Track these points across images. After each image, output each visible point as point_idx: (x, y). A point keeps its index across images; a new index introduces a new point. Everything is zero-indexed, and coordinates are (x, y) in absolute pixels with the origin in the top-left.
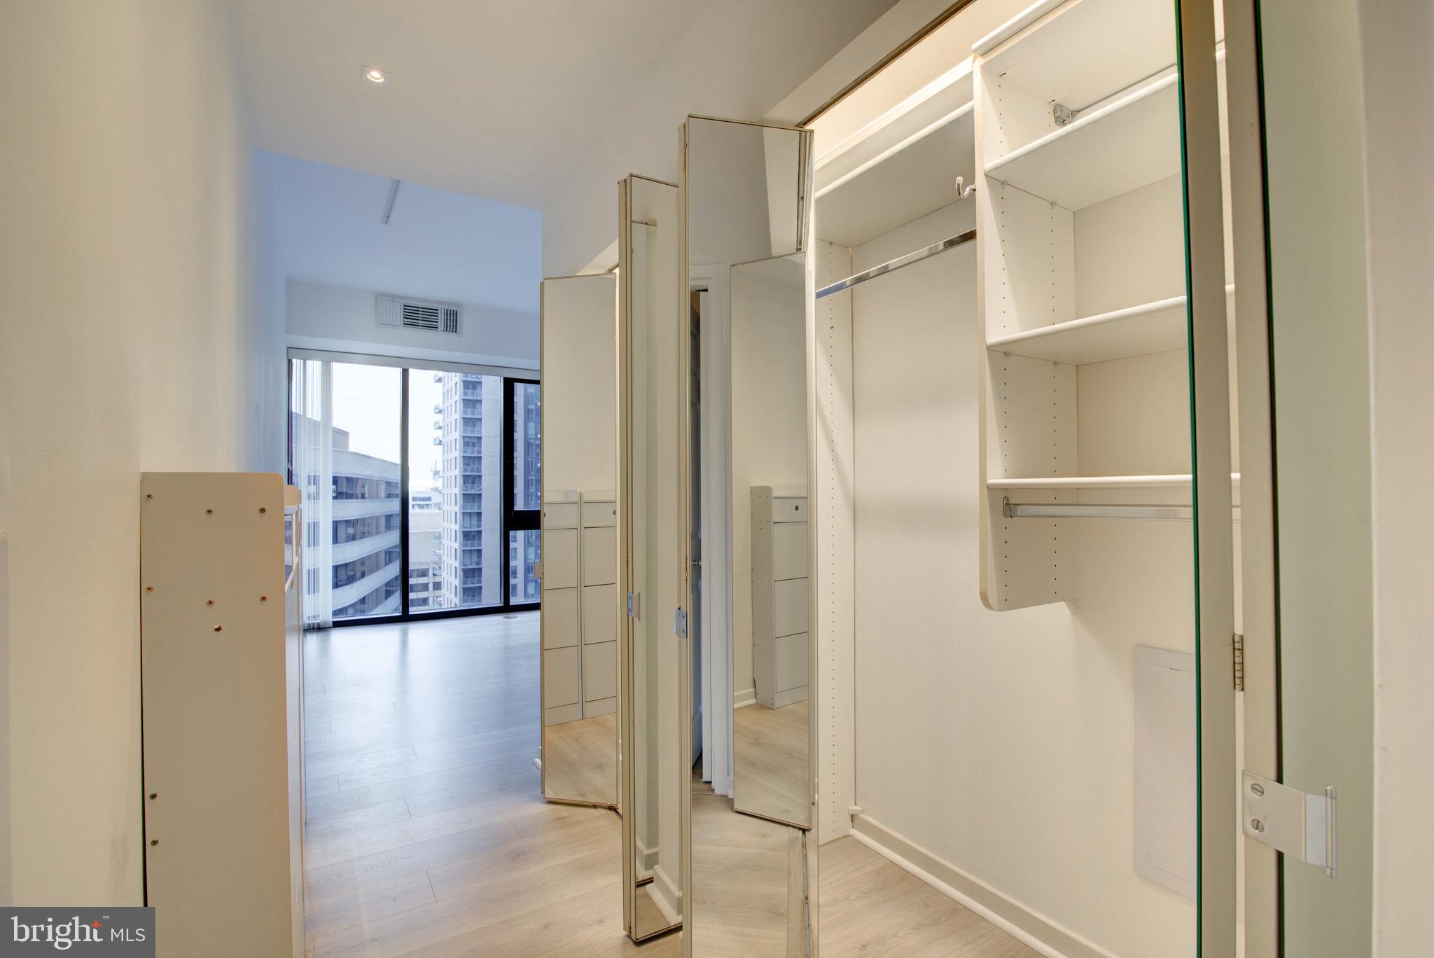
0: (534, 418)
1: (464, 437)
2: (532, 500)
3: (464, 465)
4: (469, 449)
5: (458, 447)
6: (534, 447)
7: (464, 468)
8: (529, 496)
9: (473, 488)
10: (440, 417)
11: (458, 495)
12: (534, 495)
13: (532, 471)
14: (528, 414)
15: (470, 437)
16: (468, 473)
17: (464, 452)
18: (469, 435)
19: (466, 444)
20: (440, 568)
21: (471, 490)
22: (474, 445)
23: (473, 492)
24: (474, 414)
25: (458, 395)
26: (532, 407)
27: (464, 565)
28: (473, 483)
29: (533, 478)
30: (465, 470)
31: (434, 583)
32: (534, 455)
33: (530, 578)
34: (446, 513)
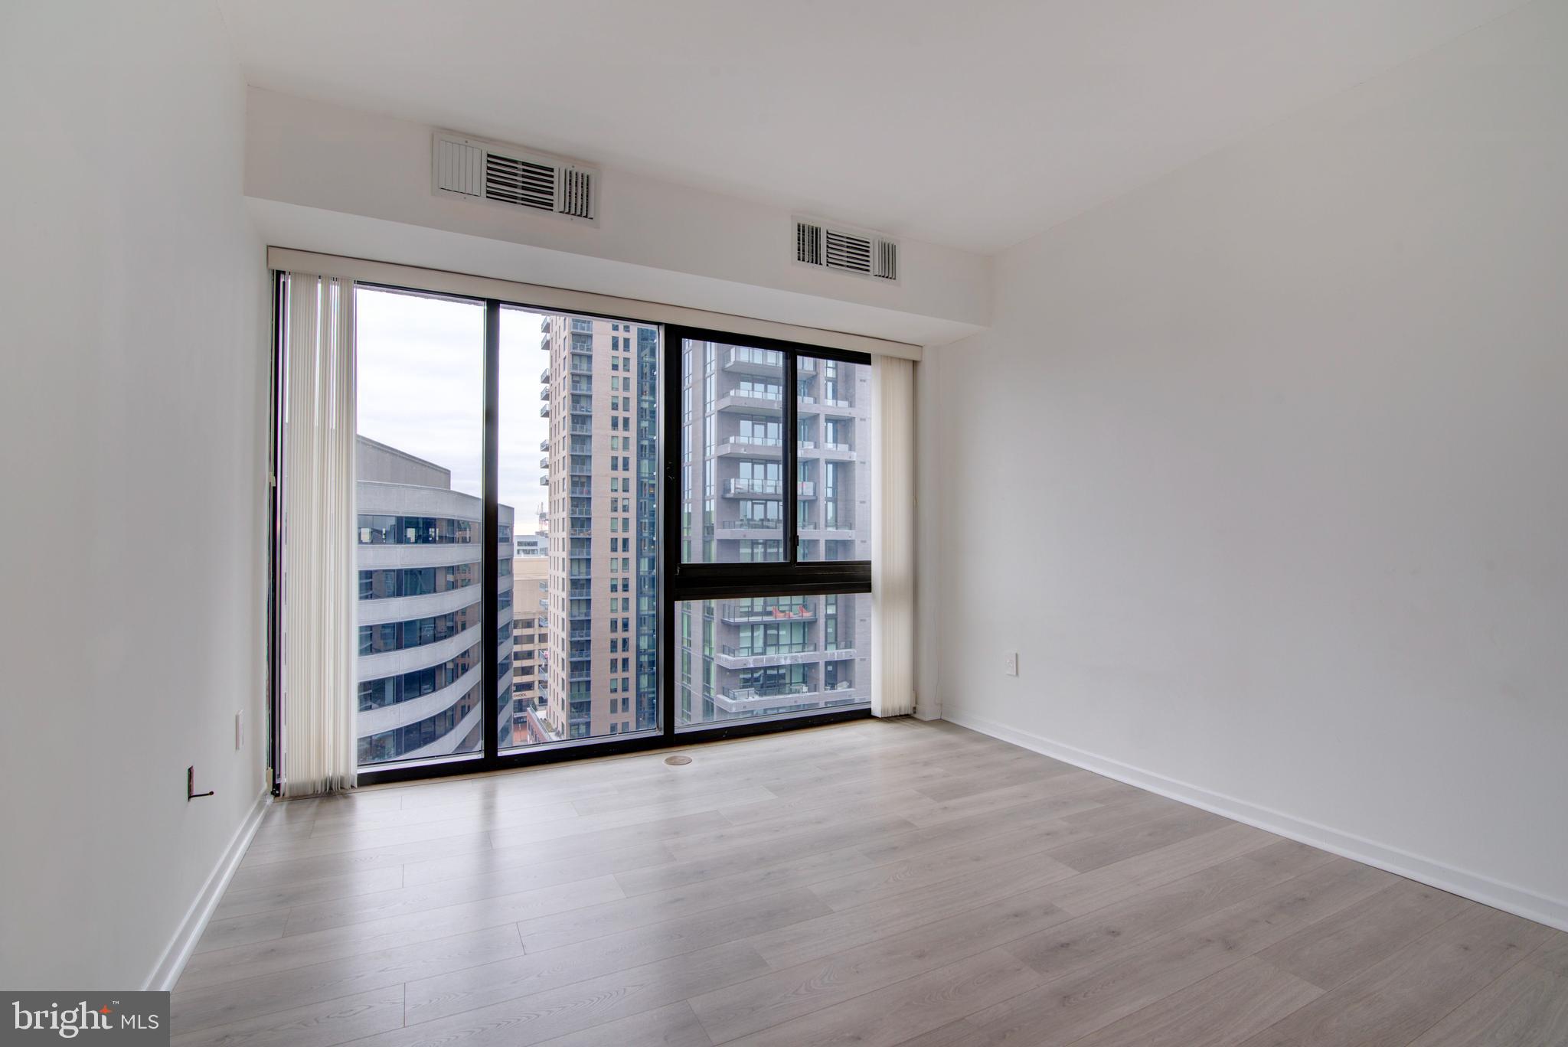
0: (647, 455)
1: (572, 476)
2: (645, 546)
3: (572, 506)
4: (578, 489)
5: (565, 487)
6: (647, 487)
7: (572, 510)
8: (641, 540)
9: (581, 531)
10: (546, 454)
11: (566, 540)
12: (647, 540)
13: (645, 514)
14: (642, 451)
15: (579, 476)
16: (576, 516)
17: (573, 492)
18: (577, 474)
19: (574, 484)
20: (546, 619)
21: (579, 534)
22: (583, 484)
23: (582, 536)
24: (583, 451)
25: (566, 431)
26: (646, 443)
27: (572, 616)
28: (582, 526)
29: (647, 521)
30: (573, 512)
31: (539, 635)
32: (647, 496)
33: (643, 632)
34: (553, 559)
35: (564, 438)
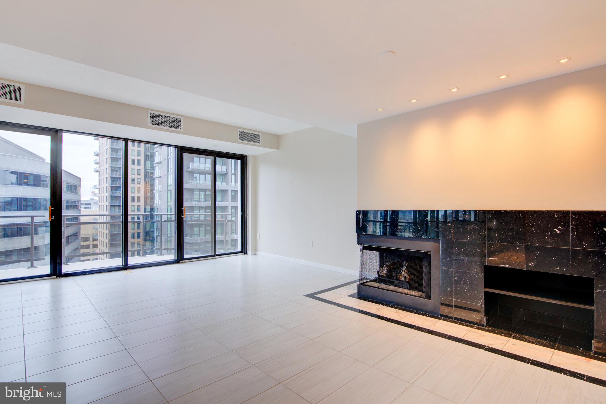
0: (149, 159)
1: (111, 167)
2: (148, 200)
3: (111, 181)
4: (114, 173)
5: (108, 172)
6: (149, 174)
7: (111, 183)
8: (147, 197)
9: (117, 193)
10: (97, 158)
11: (108, 197)
12: (149, 198)
13: (148, 186)
14: (147, 157)
15: (115, 167)
16: (114, 185)
17: (111, 175)
18: (114, 166)
19: (112, 171)
20: (97, 234)
21: (115, 194)
22: (117, 171)
23: (116, 195)
24: (117, 156)
25: (108, 146)
26: (149, 154)
27: (111, 232)
28: (116, 190)
29: (149, 189)
30: (112, 184)
31: (93, 245)
32: (149, 177)
33: (147, 239)
34: (101, 206)
35: (107, 149)
